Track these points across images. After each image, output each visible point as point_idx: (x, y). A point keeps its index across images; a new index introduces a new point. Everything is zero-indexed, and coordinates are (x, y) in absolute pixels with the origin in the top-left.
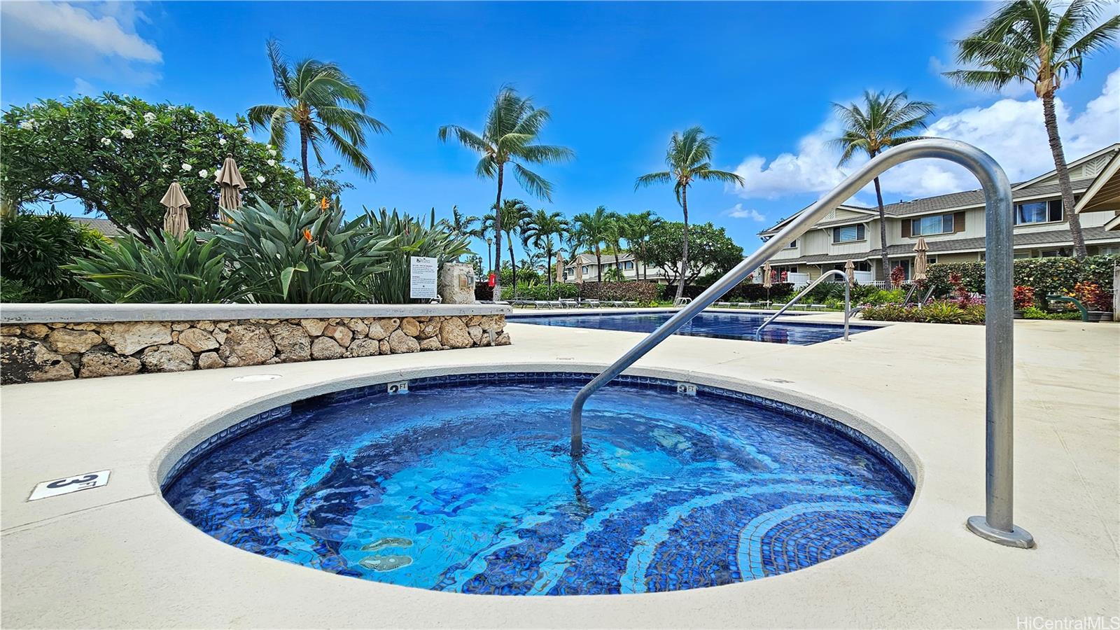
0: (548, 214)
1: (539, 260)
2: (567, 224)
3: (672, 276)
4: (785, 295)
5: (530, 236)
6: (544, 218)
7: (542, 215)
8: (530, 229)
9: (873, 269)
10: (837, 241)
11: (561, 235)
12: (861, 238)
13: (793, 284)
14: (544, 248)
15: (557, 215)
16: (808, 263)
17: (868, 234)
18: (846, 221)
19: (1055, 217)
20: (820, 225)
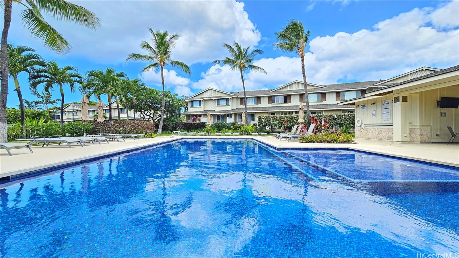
0: (61, 67)
1: (37, 105)
2: (79, 77)
3: (147, 119)
4: (203, 128)
5: (41, 82)
6: (56, 68)
7: (54, 67)
8: (41, 76)
9: (233, 117)
10: (218, 105)
11: (72, 86)
12: (228, 104)
13: (206, 123)
14: (42, 97)
15: (70, 68)
17: (230, 103)
18: (222, 97)
19: (285, 101)
20: (212, 97)
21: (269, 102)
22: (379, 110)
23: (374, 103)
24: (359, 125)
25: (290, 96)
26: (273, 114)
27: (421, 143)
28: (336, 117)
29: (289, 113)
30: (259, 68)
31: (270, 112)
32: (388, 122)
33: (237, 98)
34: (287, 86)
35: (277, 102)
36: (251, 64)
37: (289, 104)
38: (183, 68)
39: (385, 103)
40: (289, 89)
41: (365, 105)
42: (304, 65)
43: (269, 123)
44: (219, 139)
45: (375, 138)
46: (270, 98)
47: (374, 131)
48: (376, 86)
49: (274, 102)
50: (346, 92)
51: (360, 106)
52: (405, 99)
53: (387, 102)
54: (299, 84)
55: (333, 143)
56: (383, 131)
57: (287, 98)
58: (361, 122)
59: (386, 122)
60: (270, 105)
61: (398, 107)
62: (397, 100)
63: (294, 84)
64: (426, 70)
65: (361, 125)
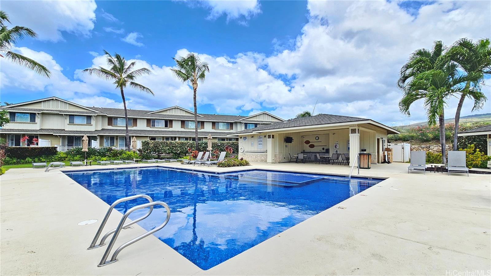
4: (52, 155)
10: (72, 122)
12: (89, 124)
16: (54, 134)
17: (93, 122)
18: (78, 112)
19: (166, 126)
20: (60, 111)
21: (148, 125)
22: (255, 141)
23: (253, 137)
24: (242, 152)
25: (171, 121)
26: (153, 139)
27: (279, 163)
28: (219, 144)
29: (172, 138)
30: (144, 87)
31: (151, 136)
32: (262, 150)
33: (103, 116)
34: (167, 110)
35: (156, 126)
36: (133, 81)
37: (170, 129)
38: (36, 67)
39: (260, 137)
40: (168, 113)
41: (246, 137)
42: (196, 96)
43: (158, 148)
44: (118, 169)
45: (253, 160)
46: (148, 121)
47: (252, 156)
48: (240, 121)
49: (154, 126)
50: (220, 123)
51: (243, 138)
52: (273, 137)
53: (261, 137)
54: (179, 110)
55: (241, 166)
56: (258, 156)
57: (168, 123)
58: (243, 149)
59: (260, 150)
60: (149, 129)
61: (270, 141)
62: (269, 137)
63: (174, 109)
64: (266, 114)
65: (244, 151)
